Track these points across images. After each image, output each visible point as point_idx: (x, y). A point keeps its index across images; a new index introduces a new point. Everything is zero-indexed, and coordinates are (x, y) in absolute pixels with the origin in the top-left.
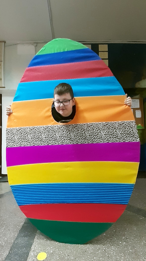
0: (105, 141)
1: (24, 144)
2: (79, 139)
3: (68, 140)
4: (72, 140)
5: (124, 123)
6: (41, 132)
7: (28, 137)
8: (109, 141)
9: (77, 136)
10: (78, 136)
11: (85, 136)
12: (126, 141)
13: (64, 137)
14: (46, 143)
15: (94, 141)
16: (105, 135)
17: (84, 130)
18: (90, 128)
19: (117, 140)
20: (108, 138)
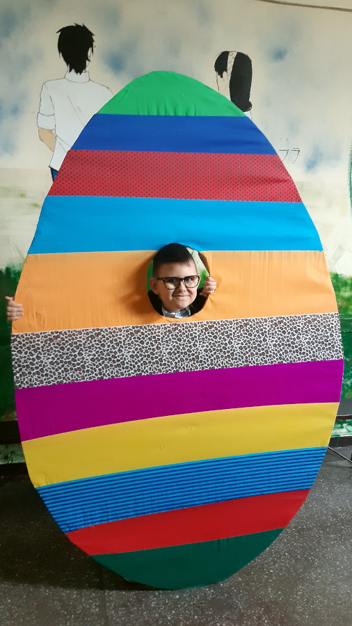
0: (275, 360)
1: (73, 377)
2: (218, 357)
3: (190, 360)
4: (201, 361)
5: (315, 320)
6: (121, 342)
7: (83, 358)
8: (284, 359)
9: (211, 352)
10: (214, 349)
11: (231, 350)
12: (317, 359)
13: (182, 353)
14: (133, 371)
15: (250, 362)
16: (275, 345)
17: (228, 336)
18: (243, 331)
19: (300, 356)
20: (281, 353)
